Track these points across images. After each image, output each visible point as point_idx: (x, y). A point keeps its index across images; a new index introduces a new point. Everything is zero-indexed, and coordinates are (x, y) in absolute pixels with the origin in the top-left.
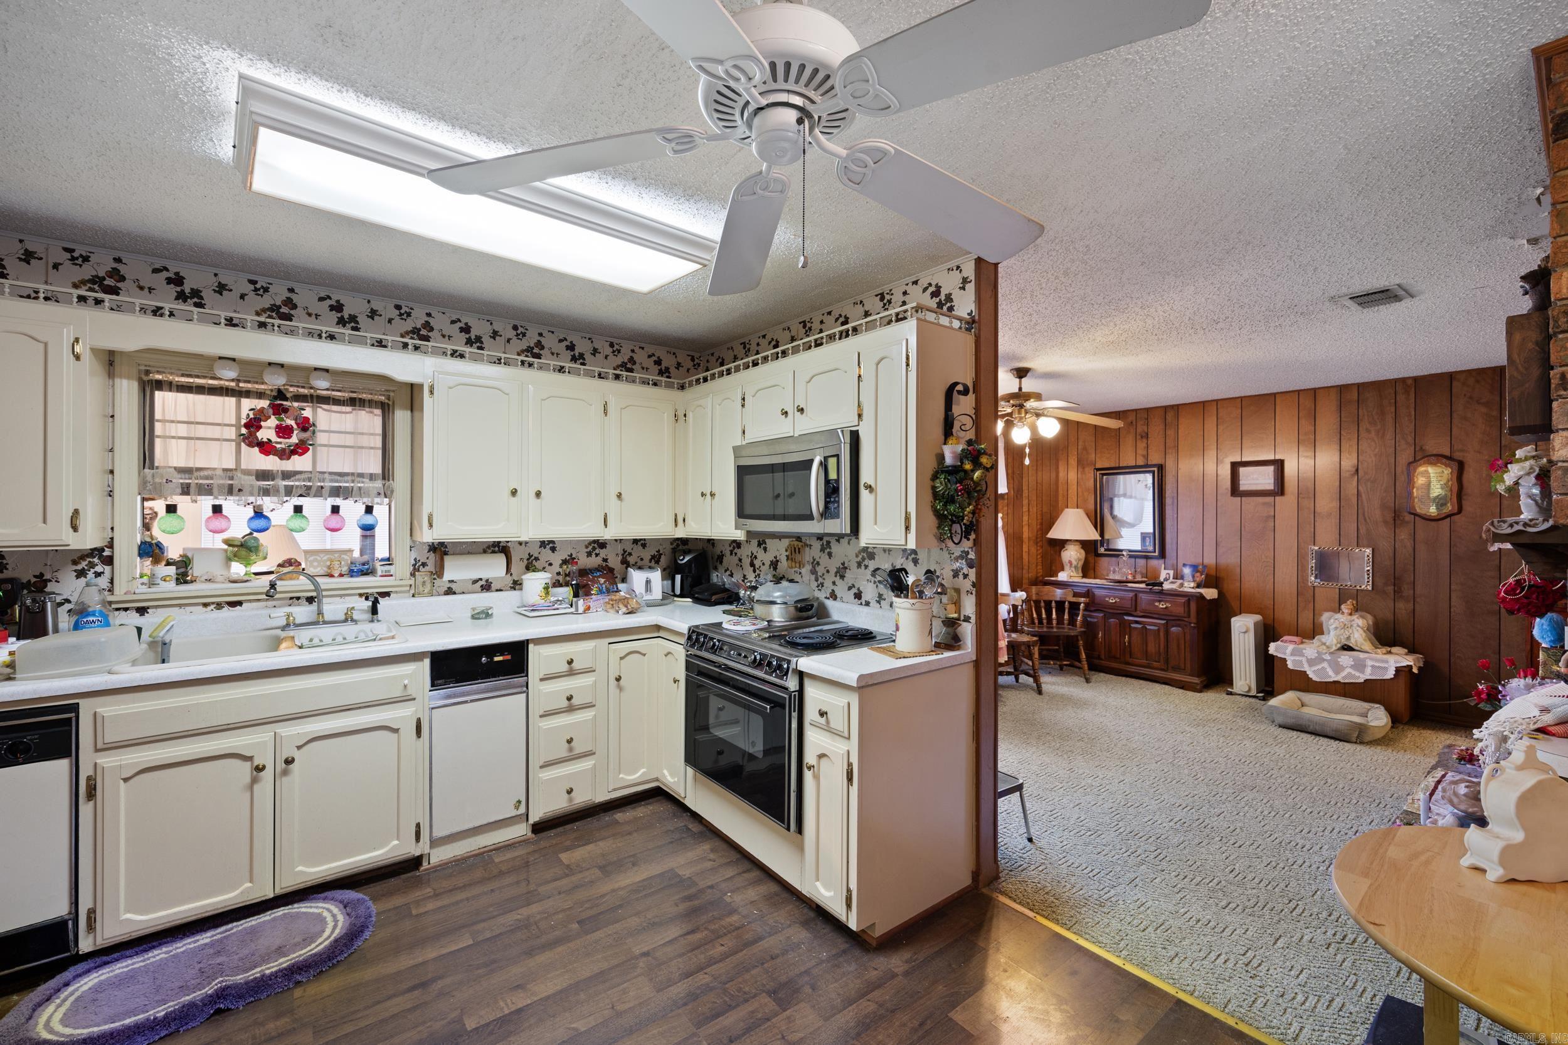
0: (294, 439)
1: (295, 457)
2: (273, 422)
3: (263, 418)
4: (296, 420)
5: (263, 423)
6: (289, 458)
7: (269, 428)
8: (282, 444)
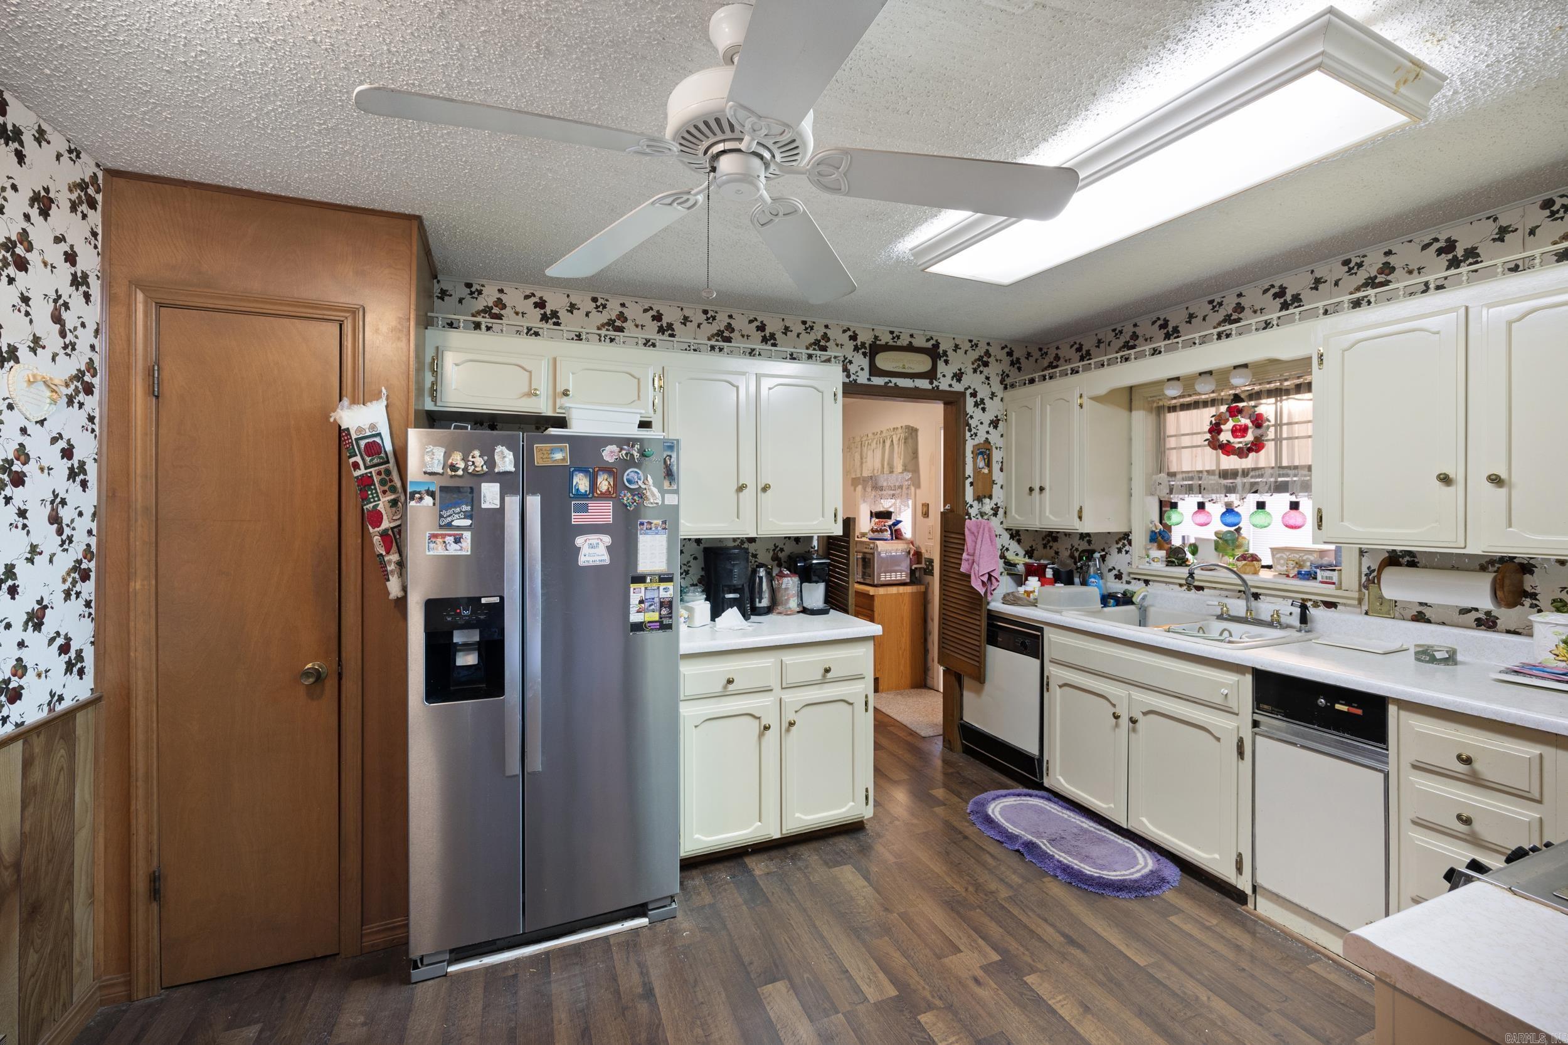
0: (1250, 437)
1: (1252, 455)
2: (1230, 424)
3: (1223, 422)
4: (1250, 418)
5: (1222, 427)
6: (1247, 456)
7: (1227, 431)
8: (1238, 442)
